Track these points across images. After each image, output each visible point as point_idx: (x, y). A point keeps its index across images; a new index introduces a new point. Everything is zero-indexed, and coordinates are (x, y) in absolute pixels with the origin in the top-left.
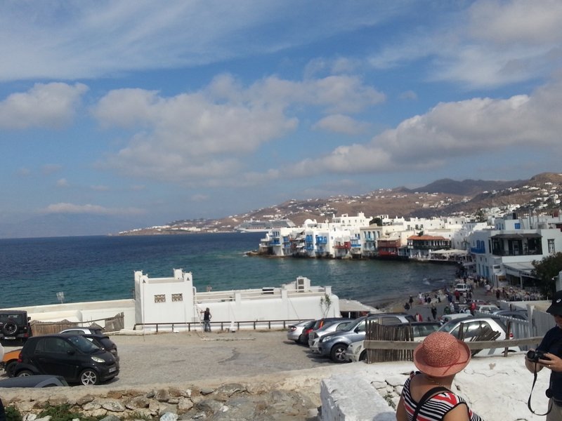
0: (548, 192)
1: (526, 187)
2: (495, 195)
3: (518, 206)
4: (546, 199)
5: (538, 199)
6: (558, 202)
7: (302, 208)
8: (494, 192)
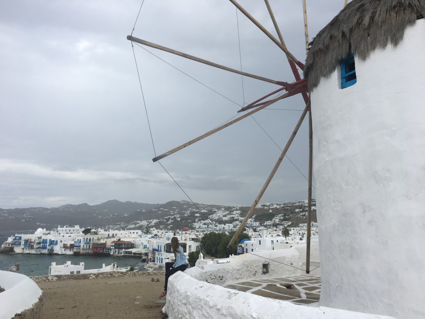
0: (174, 212)
1: (162, 209)
2: (144, 212)
3: (158, 221)
4: (172, 217)
5: (169, 217)
6: (179, 219)
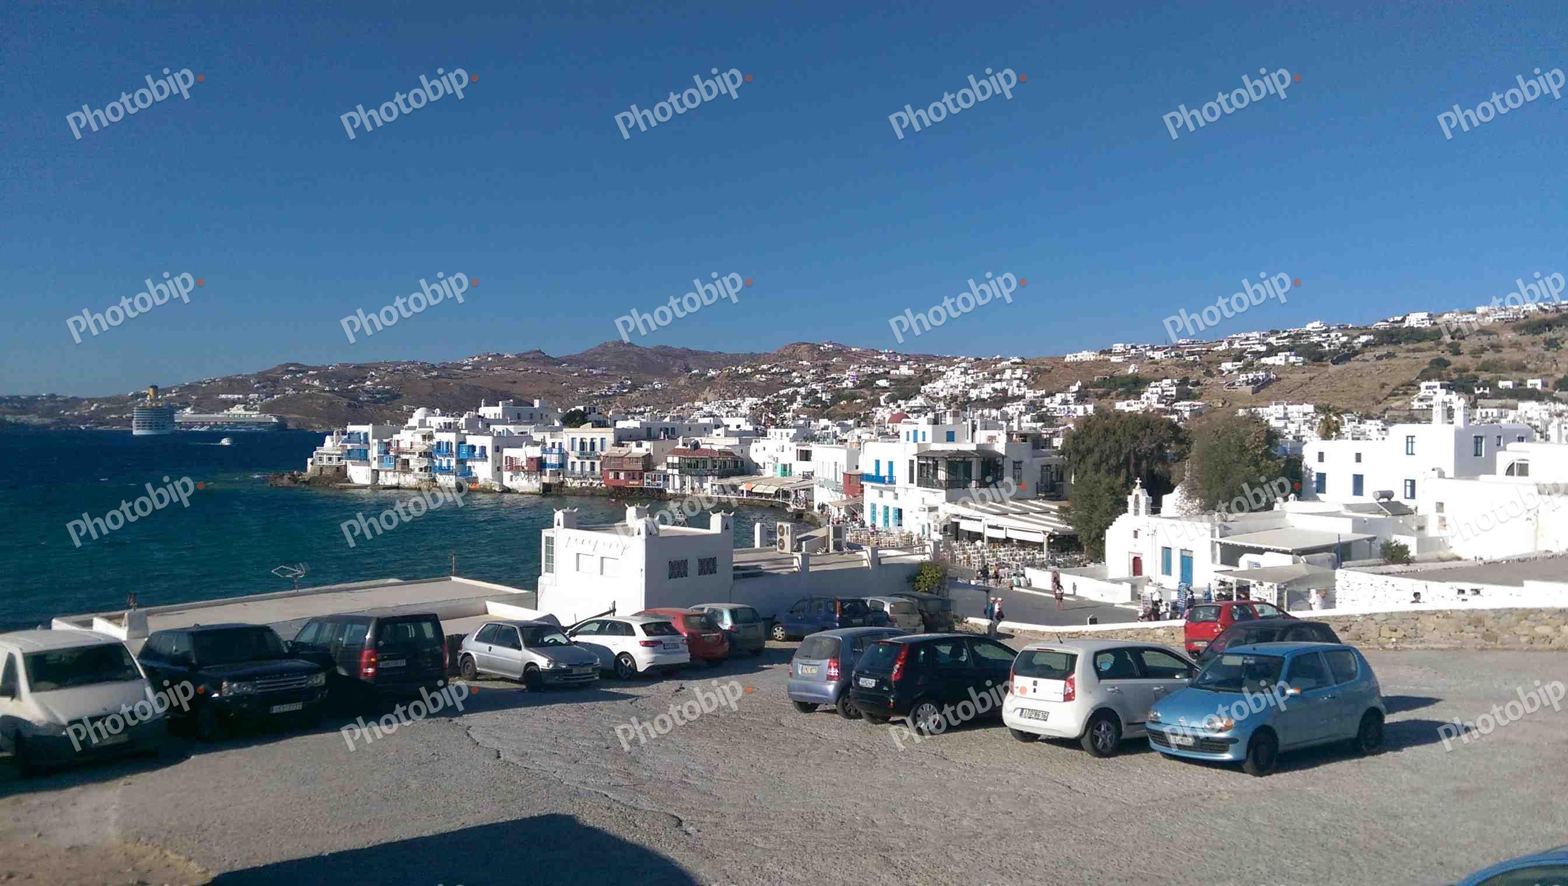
1: (765, 367)
7: (316, 383)
8: (712, 373)
